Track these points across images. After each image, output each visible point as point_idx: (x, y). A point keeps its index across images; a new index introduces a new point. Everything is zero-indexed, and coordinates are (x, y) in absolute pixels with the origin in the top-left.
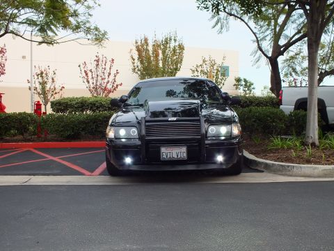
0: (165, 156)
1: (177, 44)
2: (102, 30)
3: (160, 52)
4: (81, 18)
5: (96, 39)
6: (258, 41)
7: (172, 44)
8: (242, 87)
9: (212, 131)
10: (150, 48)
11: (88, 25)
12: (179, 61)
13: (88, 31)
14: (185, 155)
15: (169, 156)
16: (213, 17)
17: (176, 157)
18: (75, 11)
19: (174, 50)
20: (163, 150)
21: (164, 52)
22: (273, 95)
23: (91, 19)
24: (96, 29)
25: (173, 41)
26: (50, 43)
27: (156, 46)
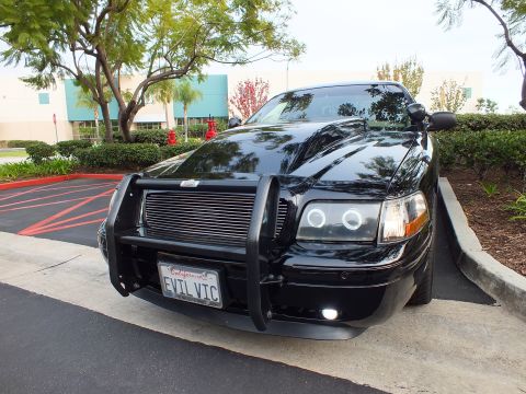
0: (170, 288)
1: (417, 67)
2: (300, 42)
3: (400, 76)
4: (278, 32)
5: (295, 55)
6: (506, 35)
7: (413, 68)
8: (484, 108)
9: (316, 218)
10: (392, 73)
11: (285, 39)
12: (419, 84)
13: (287, 45)
14: (216, 295)
15: (179, 291)
16: (441, 7)
17: (195, 296)
18: (270, 24)
19: (414, 74)
20: (165, 270)
21: (404, 77)
22: (522, 111)
23: (287, 31)
24: (294, 42)
25: (413, 65)
26: (242, 63)
27: (397, 71)
